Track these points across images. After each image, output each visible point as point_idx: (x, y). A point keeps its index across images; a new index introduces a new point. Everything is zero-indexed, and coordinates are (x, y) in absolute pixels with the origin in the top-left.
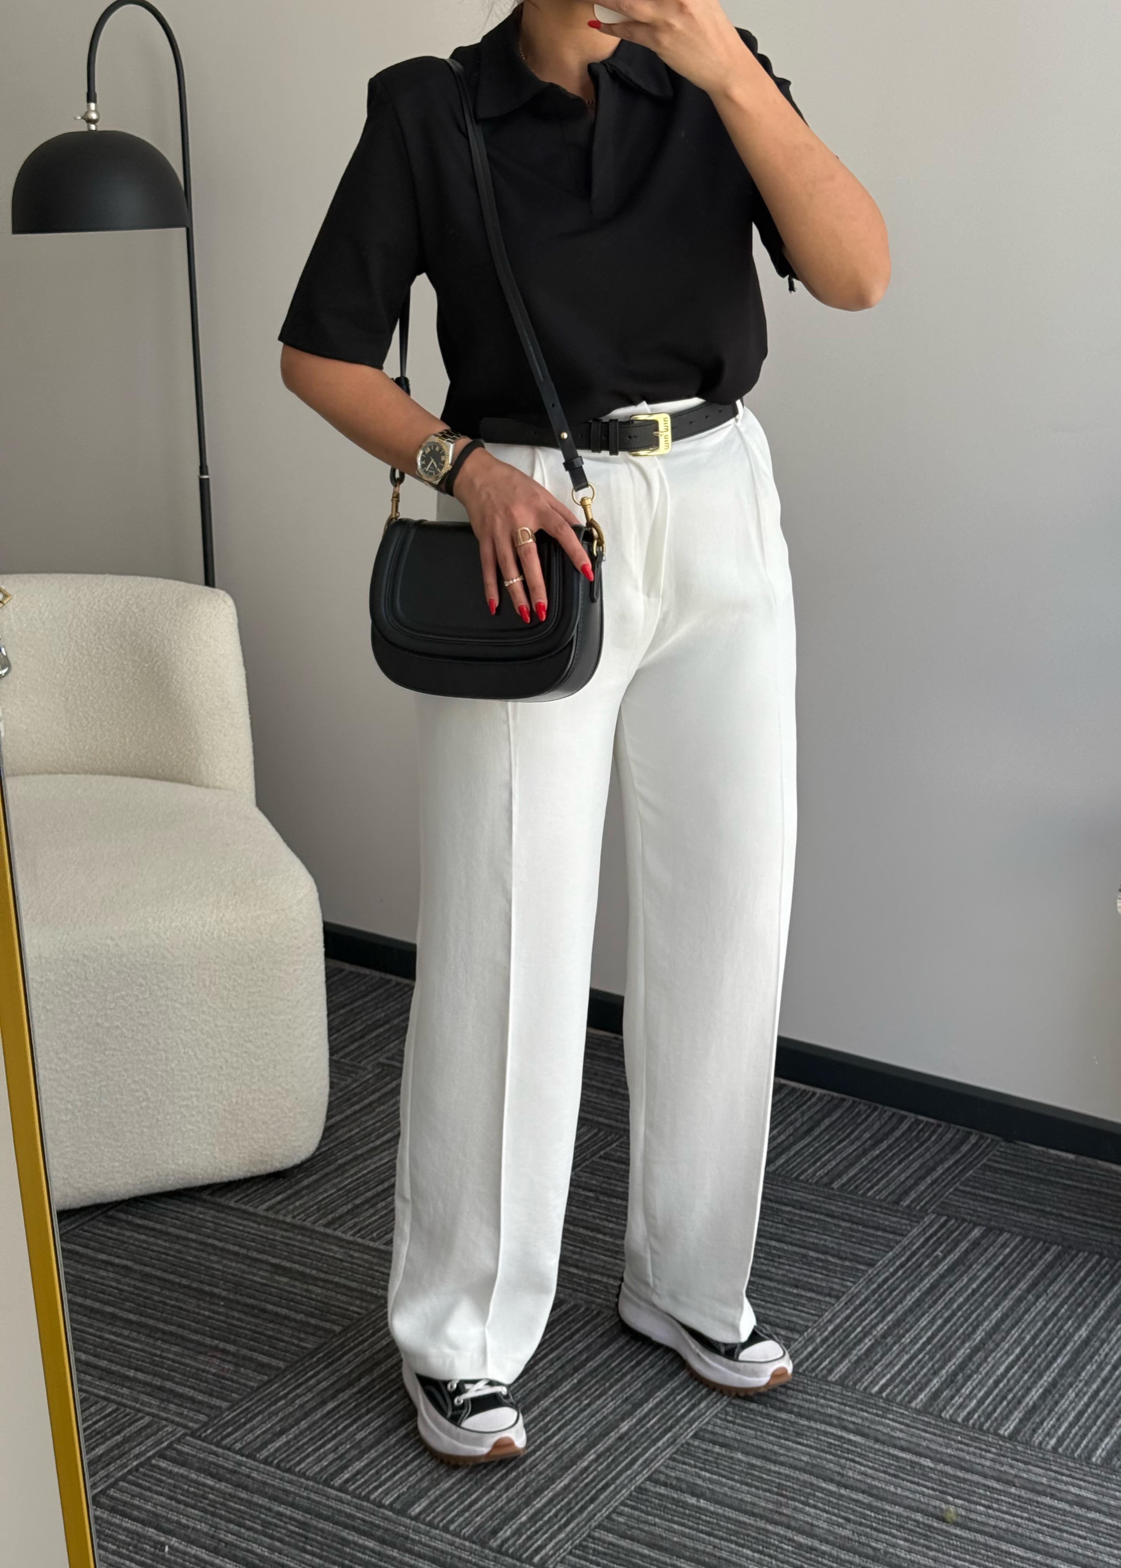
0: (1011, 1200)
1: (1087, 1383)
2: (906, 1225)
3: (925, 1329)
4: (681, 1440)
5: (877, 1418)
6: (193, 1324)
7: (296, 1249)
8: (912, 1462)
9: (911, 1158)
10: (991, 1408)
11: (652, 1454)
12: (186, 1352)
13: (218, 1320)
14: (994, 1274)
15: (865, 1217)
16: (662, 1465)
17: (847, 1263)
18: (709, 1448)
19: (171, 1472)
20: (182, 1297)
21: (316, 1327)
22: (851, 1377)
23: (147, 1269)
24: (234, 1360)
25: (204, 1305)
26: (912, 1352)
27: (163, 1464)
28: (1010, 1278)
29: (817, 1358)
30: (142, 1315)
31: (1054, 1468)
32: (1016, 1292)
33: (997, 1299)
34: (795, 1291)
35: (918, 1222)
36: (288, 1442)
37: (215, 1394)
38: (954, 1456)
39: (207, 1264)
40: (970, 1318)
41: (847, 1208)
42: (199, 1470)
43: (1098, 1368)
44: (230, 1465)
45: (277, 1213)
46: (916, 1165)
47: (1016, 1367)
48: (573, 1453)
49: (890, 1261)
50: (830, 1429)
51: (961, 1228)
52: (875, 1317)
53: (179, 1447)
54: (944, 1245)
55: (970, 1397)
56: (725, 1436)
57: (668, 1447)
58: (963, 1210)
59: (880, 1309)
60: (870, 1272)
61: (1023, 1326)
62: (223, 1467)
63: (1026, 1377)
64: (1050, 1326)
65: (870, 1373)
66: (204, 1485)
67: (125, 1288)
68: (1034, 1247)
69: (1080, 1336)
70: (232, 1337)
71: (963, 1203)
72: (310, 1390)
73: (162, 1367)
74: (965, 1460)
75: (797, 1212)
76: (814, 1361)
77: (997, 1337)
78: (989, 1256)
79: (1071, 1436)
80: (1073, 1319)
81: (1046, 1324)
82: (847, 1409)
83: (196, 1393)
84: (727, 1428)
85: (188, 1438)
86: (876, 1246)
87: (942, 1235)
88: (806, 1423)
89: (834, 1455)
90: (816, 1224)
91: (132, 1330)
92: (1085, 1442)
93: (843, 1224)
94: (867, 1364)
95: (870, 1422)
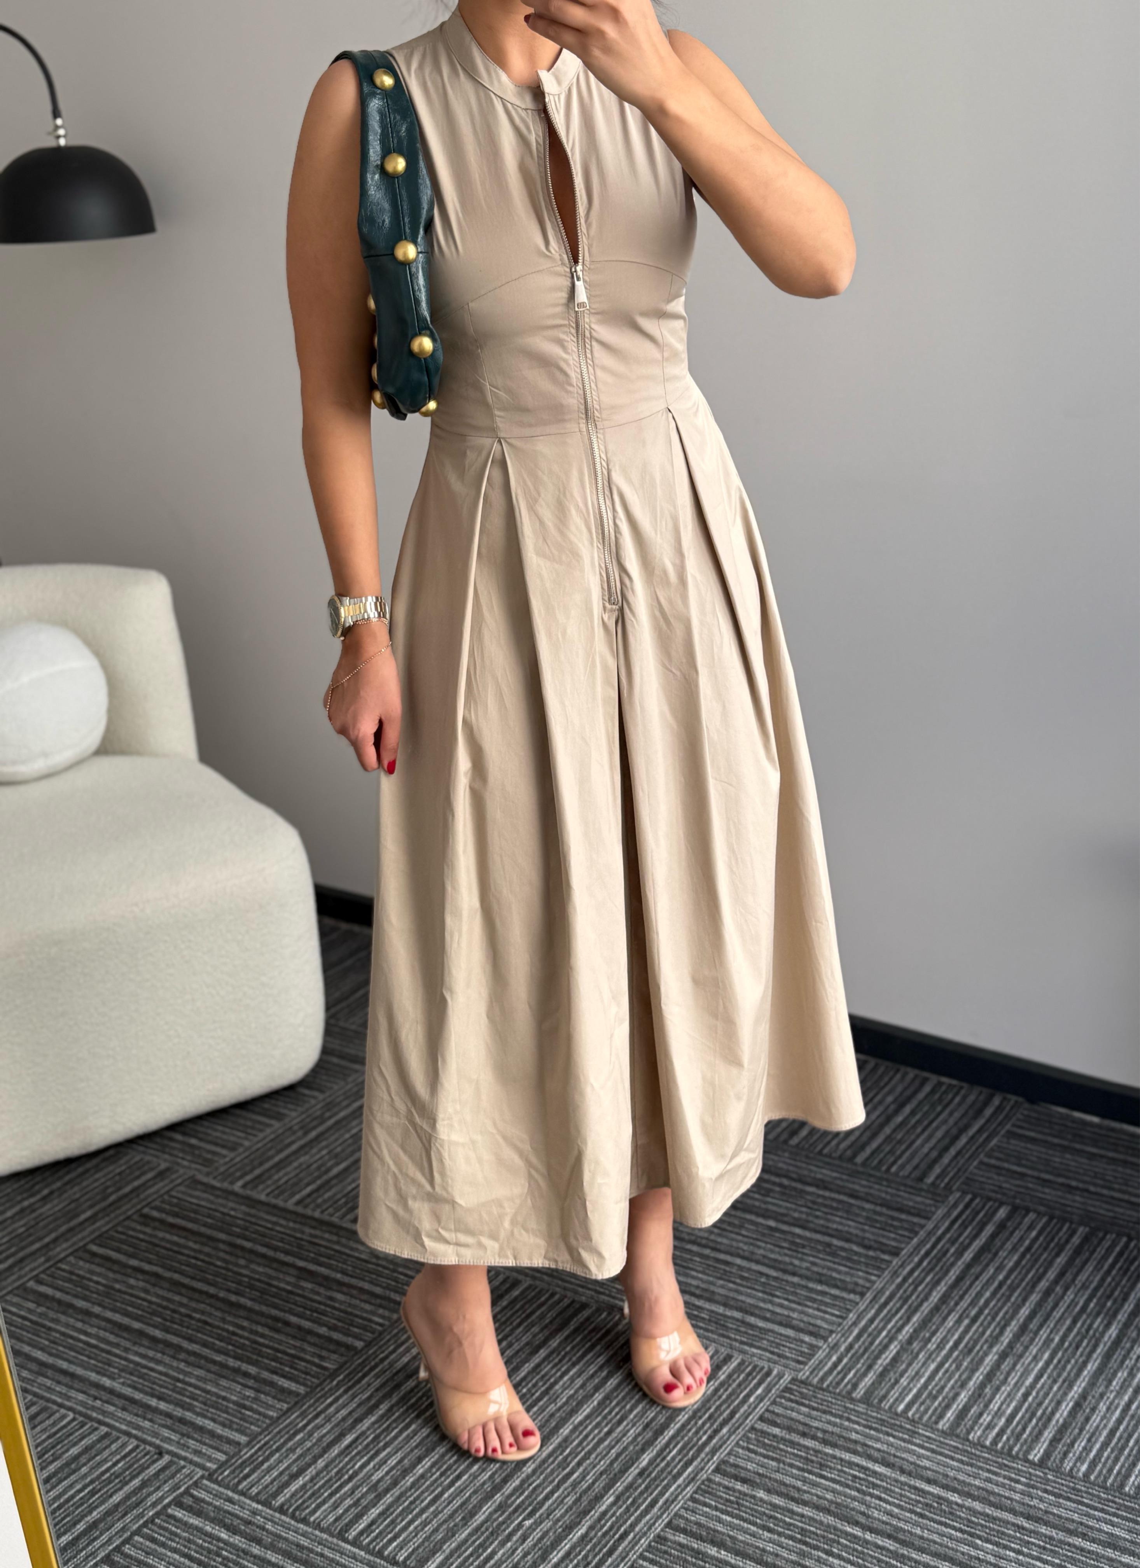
0: (1036, 1174)
1: (1120, 1394)
2: (930, 1205)
3: (950, 1332)
4: (703, 1476)
5: (903, 1444)
6: (217, 1342)
7: (322, 1249)
8: (940, 1497)
9: (934, 1125)
10: (1020, 1427)
11: (672, 1494)
12: (210, 1376)
13: (241, 1337)
14: (1020, 1264)
15: (888, 1197)
16: (682, 1507)
17: (871, 1253)
18: (731, 1485)
19: (186, 1524)
20: (208, 1308)
21: (338, 1343)
22: (877, 1392)
23: (176, 1276)
24: (256, 1385)
25: (229, 1318)
26: (939, 1359)
27: (179, 1514)
28: (1037, 1266)
29: (842, 1370)
30: (167, 1330)
31: (1087, 1501)
32: (1043, 1284)
33: (1024, 1294)
34: (819, 1288)
35: (943, 1202)
36: (304, 1485)
37: (235, 1426)
38: (983, 1489)
39: (235, 1269)
40: (997, 1314)
41: (870, 1187)
42: (213, 1520)
44: (245, 1514)
45: (306, 1207)
46: (939, 1134)
47: (1045, 1376)
48: (591, 1494)
49: (915, 1249)
50: (853, 1458)
51: (987, 1207)
52: (901, 1318)
53: (195, 1493)
54: (970, 1229)
55: (998, 1414)
56: (746, 1469)
57: (689, 1483)
58: (987, 1186)
59: (906, 1307)
60: (894, 1263)
61: (1052, 1325)
62: (237, 1517)
63: (1055, 1388)
64: (1079, 1325)
65: (898, 1386)
66: (219, 1539)
67: (154, 1299)
68: (1060, 1229)
70: (255, 1357)
71: (988, 1178)
72: (328, 1420)
73: (184, 1395)
74: (993, 1493)
75: (821, 1192)
76: (839, 1373)
77: (1025, 1339)
78: (1015, 1241)
79: (1103, 1460)
80: (1102, 1316)
81: (1074, 1322)
82: (872, 1432)
83: (216, 1426)
84: (749, 1460)
85: (205, 1482)
86: (900, 1232)
87: (967, 1218)
88: (831, 1452)
89: (858, 1490)
90: (840, 1206)
91: (156, 1351)
92: (1117, 1468)
93: (868, 1206)
94: (892, 1376)
95: (896, 1448)
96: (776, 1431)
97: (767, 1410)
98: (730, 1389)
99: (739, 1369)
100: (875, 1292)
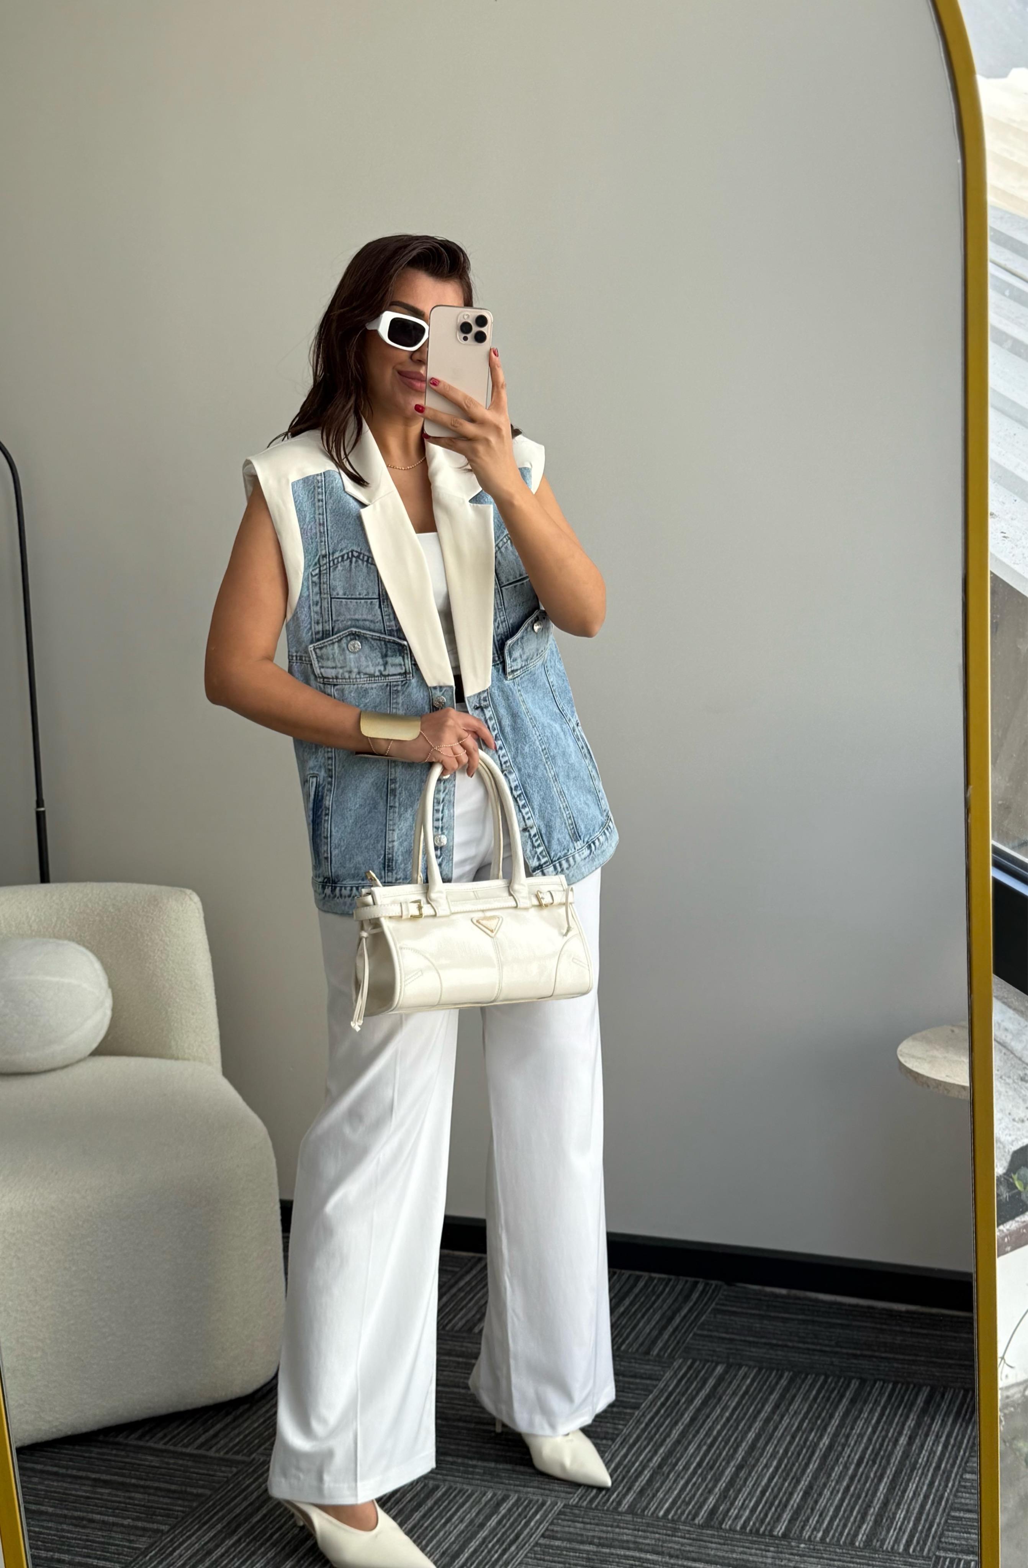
0: (743, 1338)
1: (838, 1481)
2: (658, 1370)
3: (693, 1456)
5: (668, 1538)
7: (113, 1463)
9: (651, 1310)
10: (762, 1515)
14: (742, 1401)
21: (144, 1529)
22: (638, 1506)
26: (686, 1476)
28: (755, 1403)
31: (825, 1556)
32: (763, 1415)
33: (748, 1424)
35: (669, 1367)
38: (740, 1559)
40: (729, 1440)
43: (843, 1468)
46: (657, 1317)
47: (777, 1477)
49: (652, 1403)
50: (628, 1553)
51: (706, 1367)
52: (649, 1452)
54: (695, 1383)
55: (743, 1507)
58: (704, 1352)
59: (652, 1444)
60: (636, 1413)
61: (775, 1442)
63: (786, 1484)
64: (797, 1439)
65: (655, 1499)
68: (769, 1376)
69: (824, 1444)
71: (704, 1346)
77: (756, 1453)
78: (734, 1388)
79: (834, 1527)
80: (815, 1431)
81: (793, 1437)
82: (640, 1533)
86: (637, 1392)
87: (691, 1375)
88: (608, 1551)
92: (846, 1531)
94: (649, 1492)
95: (664, 1541)
96: (557, 1543)
97: (547, 1529)
98: (512, 1519)
99: (517, 1504)
100: (623, 1437)
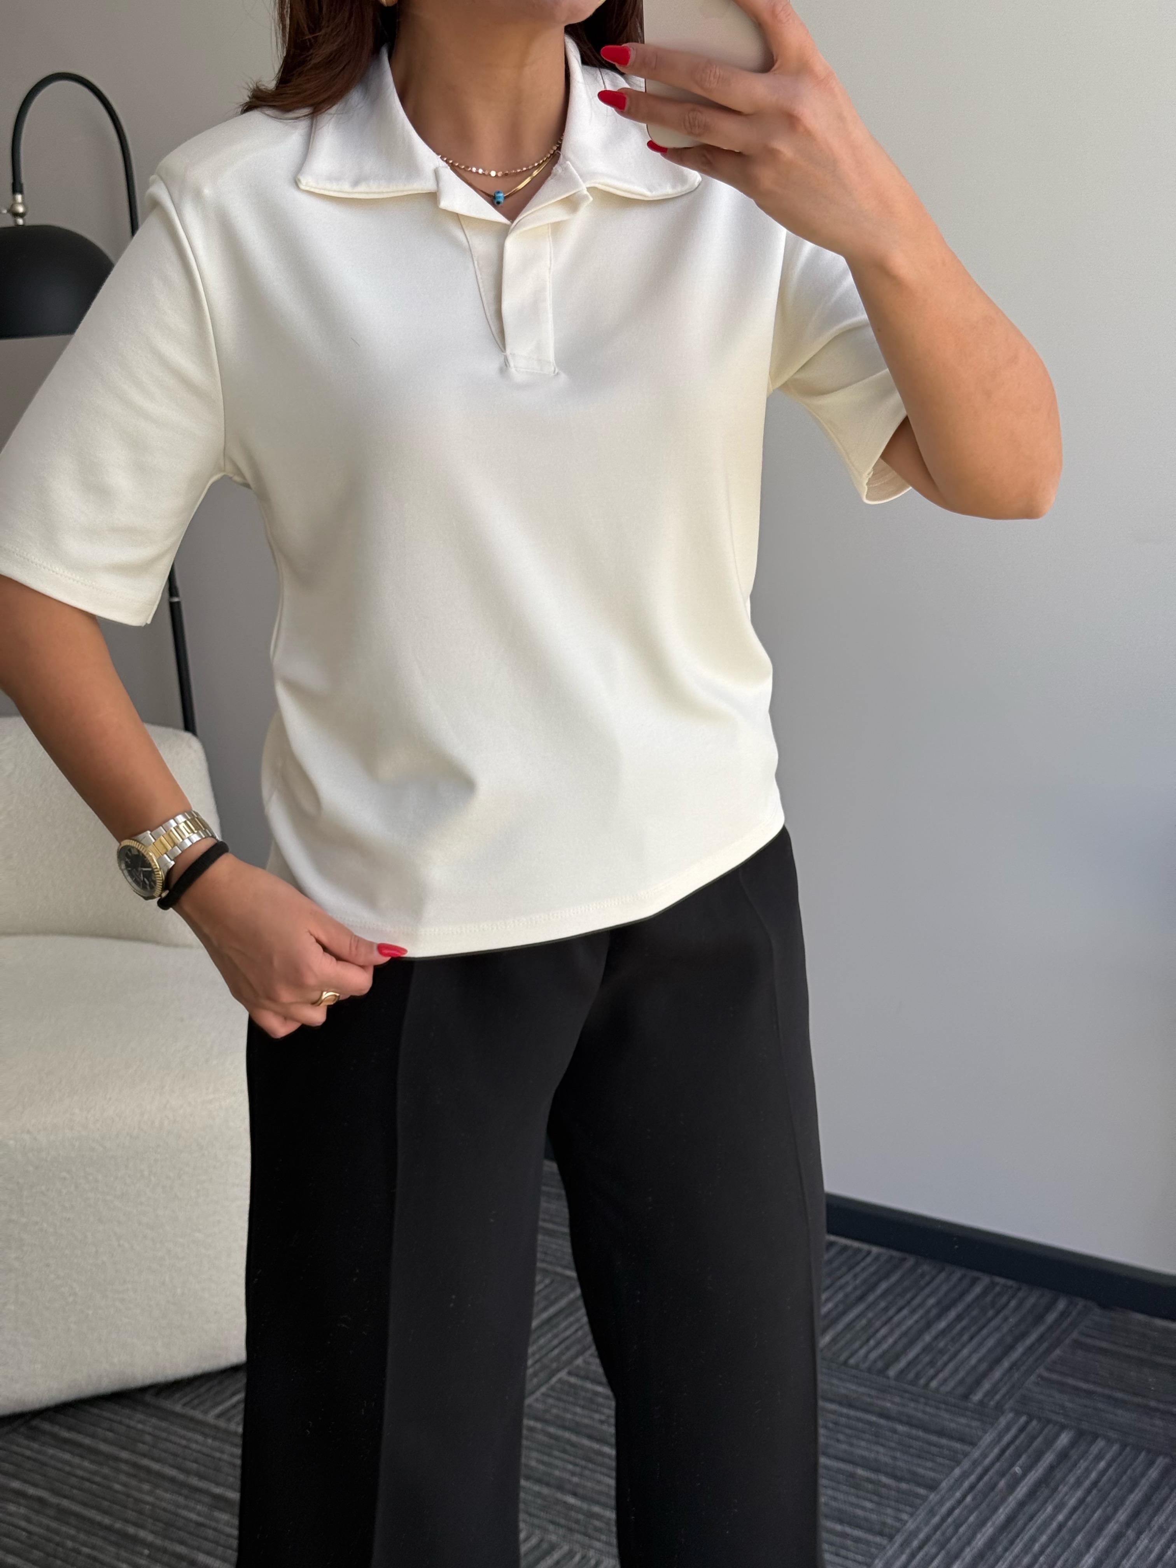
0: (1104, 1393)
2: (976, 1429)
9: (985, 1332)
14: (1085, 1500)
15: (927, 1418)
17: (904, 1486)
20: (99, 1542)
28: (1104, 1505)
32: (1111, 1528)
35: (992, 1424)
39: (137, 1494)
41: (905, 1406)
46: (989, 1343)
49: (956, 1482)
51: (1045, 1432)
54: (1024, 1458)
58: (1045, 1407)
59: (943, 1553)
60: (931, 1498)
68: (1134, 1458)
71: (1049, 1397)
75: (845, 1410)
78: (1079, 1473)
86: (939, 1460)
87: (1022, 1443)
90: (868, 1428)
93: (900, 1428)
100: (906, 1534)
